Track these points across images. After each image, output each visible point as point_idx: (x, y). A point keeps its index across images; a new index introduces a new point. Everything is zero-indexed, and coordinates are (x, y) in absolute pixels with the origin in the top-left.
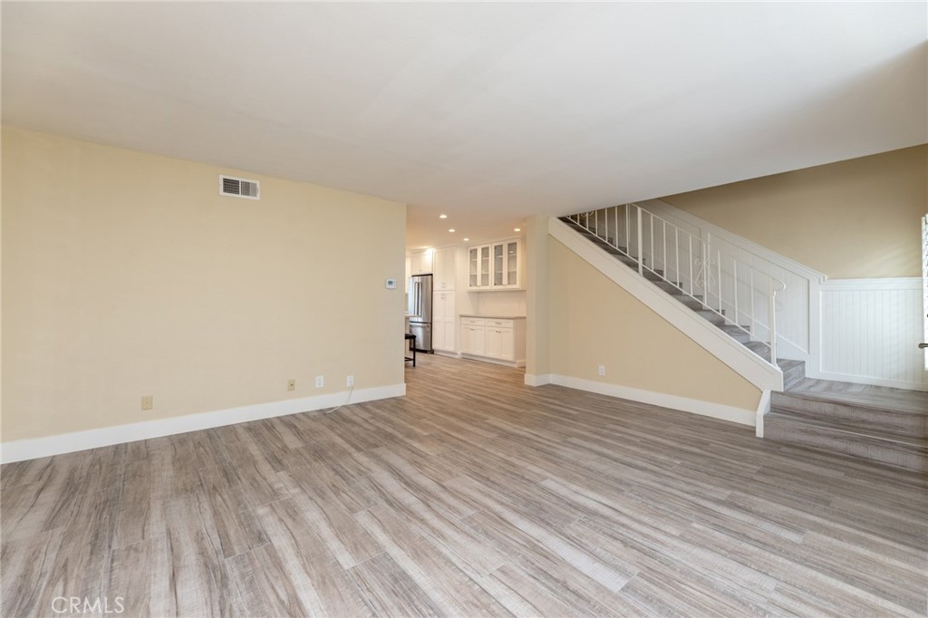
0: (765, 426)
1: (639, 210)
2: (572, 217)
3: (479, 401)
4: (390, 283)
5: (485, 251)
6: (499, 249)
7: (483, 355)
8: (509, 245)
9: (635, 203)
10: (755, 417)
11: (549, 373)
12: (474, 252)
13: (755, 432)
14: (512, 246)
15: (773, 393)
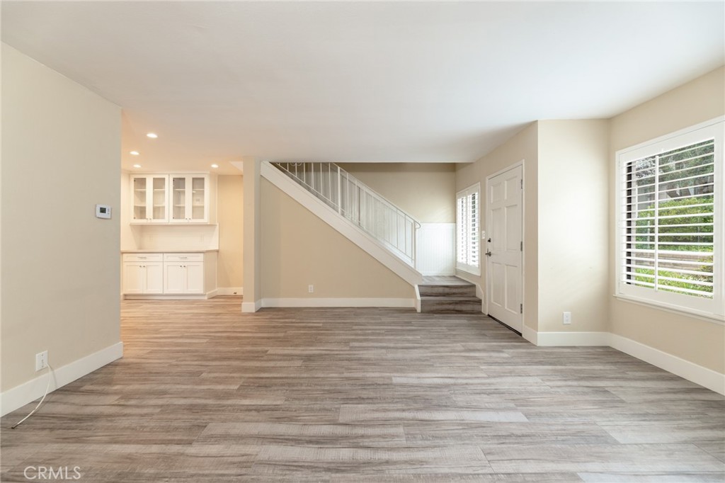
0: (422, 305)
1: (339, 168)
2: (281, 164)
3: (228, 338)
4: (103, 210)
5: (159, 183)
6: (179, 182)
7: (161, 292)
8: (193, 179)
9: (336, 163)
10: (416, 302)
11: (261, 298)
12: (141, 182)
13: (416, 310)
14: (198, 182)
15: (419, 286)
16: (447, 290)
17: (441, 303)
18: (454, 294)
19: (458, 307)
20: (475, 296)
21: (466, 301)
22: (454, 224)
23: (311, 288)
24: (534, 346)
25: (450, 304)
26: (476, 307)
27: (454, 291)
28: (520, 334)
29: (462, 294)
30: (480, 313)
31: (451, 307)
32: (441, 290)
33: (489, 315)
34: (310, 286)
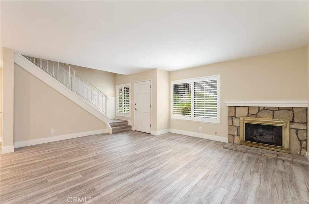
0: (112, 131)
13: (109, 133)
15: (109, 123)
16: (119, 124)
17: (119, 129)
18: (121, 125)
19: (124, 130)
20: (128, 125)
21: (127, 127)
22: (115, 98)
23: (53, 131)
24: (156, 136)
25: (122, 129)
26: (130, 129)
27: (121, 124)
28: (150, 134)
29: (124, 125)
30: (131, 130)
31: (122, 130)
32: (117, 124)
33: (135, 131)
34: (52, 130)
